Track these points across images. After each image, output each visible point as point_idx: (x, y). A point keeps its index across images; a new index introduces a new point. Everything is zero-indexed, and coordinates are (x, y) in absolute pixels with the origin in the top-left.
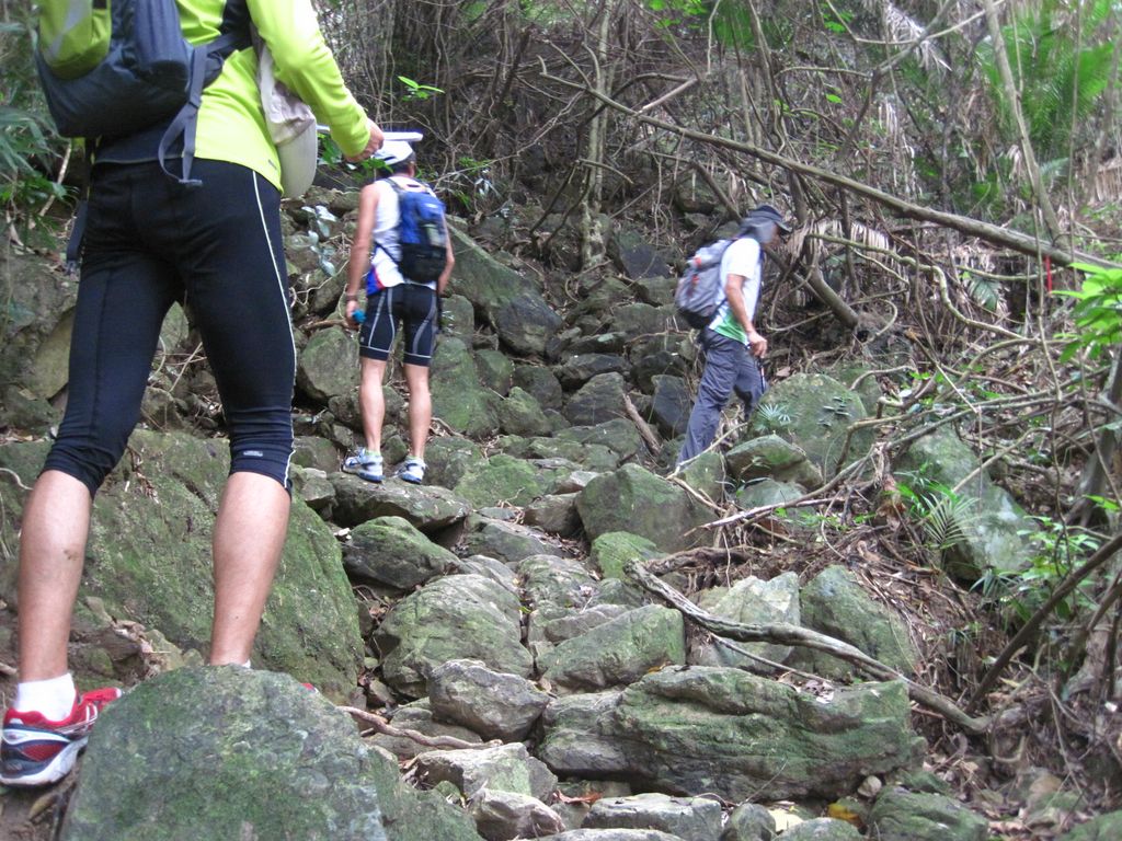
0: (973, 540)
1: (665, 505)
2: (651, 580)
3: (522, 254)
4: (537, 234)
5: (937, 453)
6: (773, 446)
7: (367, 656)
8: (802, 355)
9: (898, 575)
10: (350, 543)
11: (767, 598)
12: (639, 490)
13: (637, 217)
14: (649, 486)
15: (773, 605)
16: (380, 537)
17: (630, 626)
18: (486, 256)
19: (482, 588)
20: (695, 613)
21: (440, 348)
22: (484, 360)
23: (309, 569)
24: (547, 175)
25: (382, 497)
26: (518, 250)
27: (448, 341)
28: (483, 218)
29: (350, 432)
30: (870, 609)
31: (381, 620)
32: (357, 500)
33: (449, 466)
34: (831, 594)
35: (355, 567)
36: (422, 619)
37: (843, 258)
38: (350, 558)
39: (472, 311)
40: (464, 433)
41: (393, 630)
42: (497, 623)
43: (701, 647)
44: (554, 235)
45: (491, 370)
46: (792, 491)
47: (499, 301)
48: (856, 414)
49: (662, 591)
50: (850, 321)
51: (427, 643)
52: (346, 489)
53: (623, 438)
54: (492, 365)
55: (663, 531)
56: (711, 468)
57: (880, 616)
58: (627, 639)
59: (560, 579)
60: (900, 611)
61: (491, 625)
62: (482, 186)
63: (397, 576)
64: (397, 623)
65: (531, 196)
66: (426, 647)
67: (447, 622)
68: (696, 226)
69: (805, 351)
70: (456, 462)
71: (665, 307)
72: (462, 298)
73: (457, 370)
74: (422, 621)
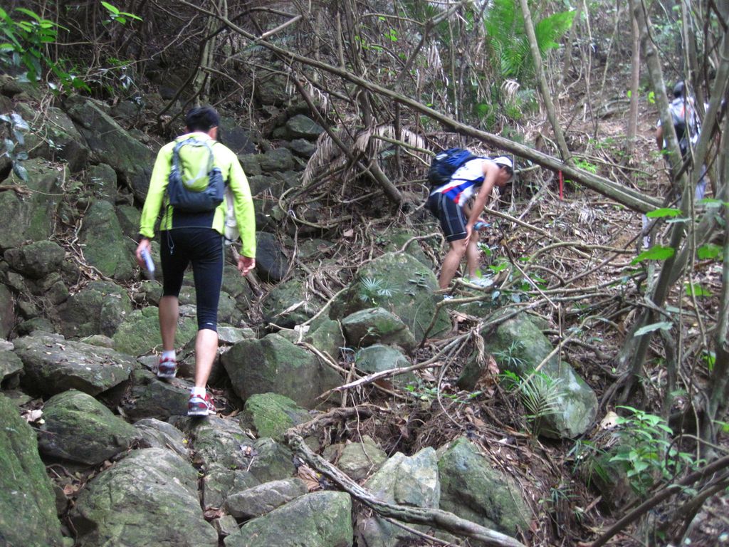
0: (555, 410)
1: (302, 368)
2: (319, 462)
3: (149, 131)
4: (162, 117)
5: (520, 335)
6: (382, 318)
7: (64, 535)
8: (361, 221)
9: (504, 441)
10: (44, 429)
11: (417, 476)
12: (282, 358)
13: (229, 106)
14: (289, 353)
15: (423, 482)
16: (72, 422)
17: (311, 514)
18: (125, 133)
19: (165, 464)
20: (362, 496)
21: (93, 208)
22: (122, 214)
23: (9, 471)
24: (162, 70)
25: (67, 371)
26: (147, 128)
27: (99, 203)
28: (119, 101)
29: (21, 278)
30: (493, 478)
31: (74, 499)
32: (43, 371)
33: (104, 309)
34: (464, 468)
35: (49, 450)
36: (117, 505)
37: (393, 153)
38: (45, 441)
39: (115, 177)
40: (112, 277)
41: (89, 513)
42: (186, 505)
43: (364, 521)
44: (175, 119)
45: (128, 221)
46: (397, 354)
47: (135, 169)
48: (432, 285)
49: (330, 473)
50: (396, 198)
51: (124, 530)
52: (32, 360)
53: (234, 282)
54: (129, 218)
55: (299, 389)
56: (332, 333)
57: (502, 483)
58: (311, 529)
59: (224, 440)
60: (513, 476)
61: (181, 508)
62: (125, 80)
63: (88, 454)
64: (94, 507)
65: (151, 85)
66: (123, 534)
67: (141, 507)
68: (270, 115)
69: (363, 219)
70: (110, 306)
71: (256, 177)
72: (108, 166)
73: (106, 226)
74: (117, 508)
